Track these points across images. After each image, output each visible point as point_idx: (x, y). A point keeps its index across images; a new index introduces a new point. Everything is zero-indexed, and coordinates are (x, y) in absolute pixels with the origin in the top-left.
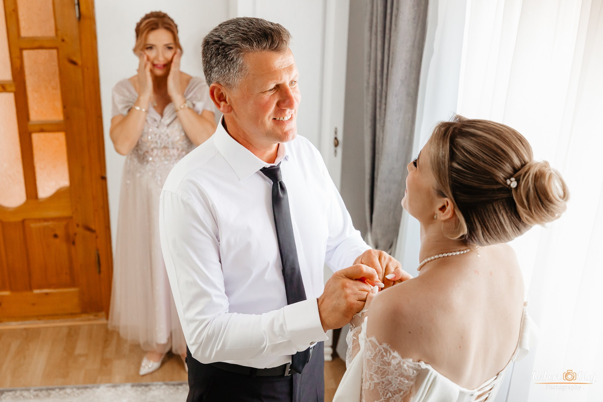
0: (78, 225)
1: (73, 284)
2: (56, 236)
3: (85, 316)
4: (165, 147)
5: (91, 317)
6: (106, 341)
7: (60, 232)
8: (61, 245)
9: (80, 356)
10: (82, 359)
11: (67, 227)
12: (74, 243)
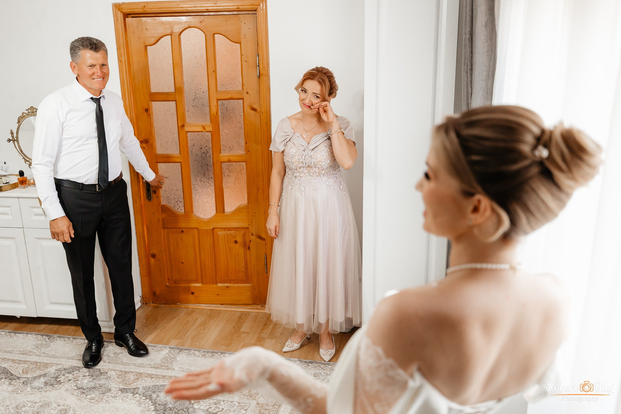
0: (252, 234)
1: (247, 280)
2: (236, 242)
3: (255, 306)
4: (309, 166)
5: (259, 307)
6: (265, 325)
7: (239, 239)
8: (239, 249)
9: (243, 333)
10: (244, 335)
11: (244, 235)
12: (249, 248)
